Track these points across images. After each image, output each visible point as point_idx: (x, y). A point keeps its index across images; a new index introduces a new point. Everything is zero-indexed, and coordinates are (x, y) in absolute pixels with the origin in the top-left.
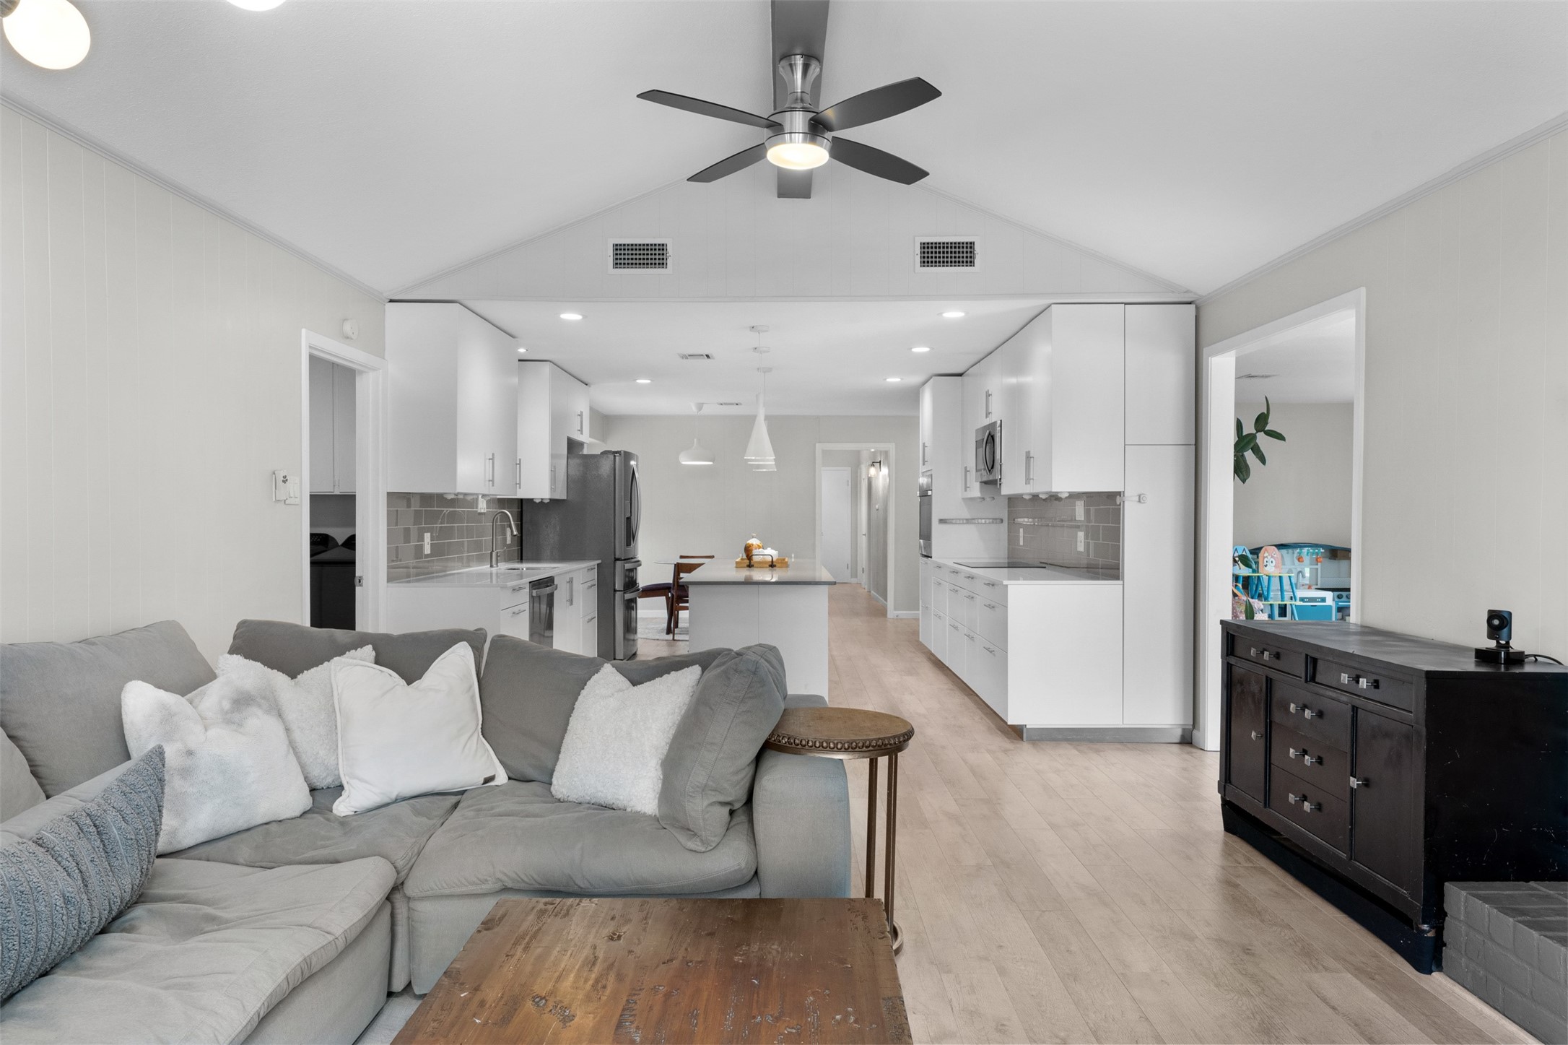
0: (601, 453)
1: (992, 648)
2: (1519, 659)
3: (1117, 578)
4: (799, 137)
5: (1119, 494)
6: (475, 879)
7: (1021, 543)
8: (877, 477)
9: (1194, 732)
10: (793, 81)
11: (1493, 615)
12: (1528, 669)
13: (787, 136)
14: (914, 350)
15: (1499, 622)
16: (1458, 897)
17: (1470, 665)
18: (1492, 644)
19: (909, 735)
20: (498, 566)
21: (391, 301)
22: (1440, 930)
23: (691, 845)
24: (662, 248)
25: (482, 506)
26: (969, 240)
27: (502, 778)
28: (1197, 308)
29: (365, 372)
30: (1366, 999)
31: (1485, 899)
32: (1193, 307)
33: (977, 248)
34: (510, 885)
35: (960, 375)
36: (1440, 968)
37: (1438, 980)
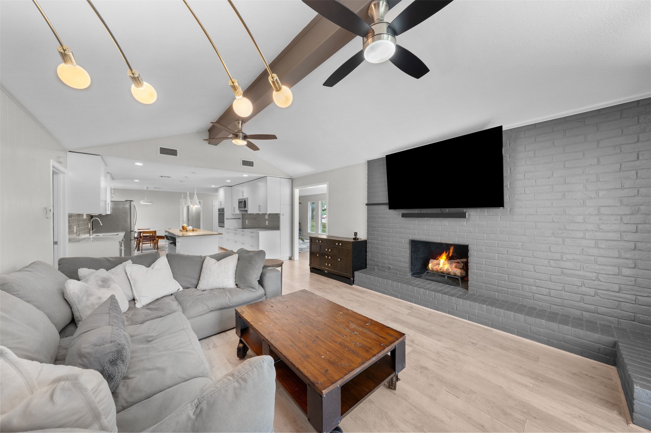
0: (125, 201)
1: (252, 245)
2: (358, 239)
3: (279, 230)
4: (241, 138)
5: (279, 214)
6: (203, 311)
7: (247, 223)
8: (193, 208)
9: (292, 257)
10: (239, 126)
11: (355, 233)
12: (359, 240)
13: (238, 138)
14: (227, 181)
15: (356, 234)
16: (356, 273)
17: (352, 241)
18: (355, 237)
19: (283, 262)
20: (93, 235)
21: (70, 151)
22: (354, 279)
23: (253, 291)
24: (176, 151)
25: (85, 217)
26: (252, 161)
27: (181, 289)
28: (292, 180)
29: (59, 173)
30: (349, 291)
31: (361, 273)
32: (291, 180)
33: (254, 163)
34: (213, 309)
35: (231, 186)
36: (354, 284)
37: (354, 286)
